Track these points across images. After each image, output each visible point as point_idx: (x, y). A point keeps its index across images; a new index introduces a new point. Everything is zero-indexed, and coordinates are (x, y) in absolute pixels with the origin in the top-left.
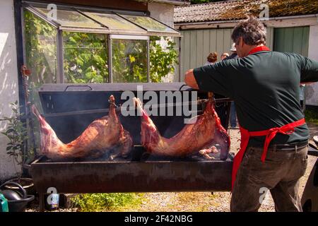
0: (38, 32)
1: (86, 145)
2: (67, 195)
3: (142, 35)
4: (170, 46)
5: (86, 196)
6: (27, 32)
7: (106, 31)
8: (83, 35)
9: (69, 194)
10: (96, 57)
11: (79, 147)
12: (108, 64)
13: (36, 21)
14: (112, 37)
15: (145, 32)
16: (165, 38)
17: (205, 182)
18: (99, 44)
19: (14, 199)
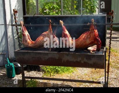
1: (38, 43)
2: (40, 66)
5: (47, 67)
9: (41, 66)
10: (55, 6)
11: (35, 44)
12: (61, 9)
17: (89, 64)
19: (18, 66)
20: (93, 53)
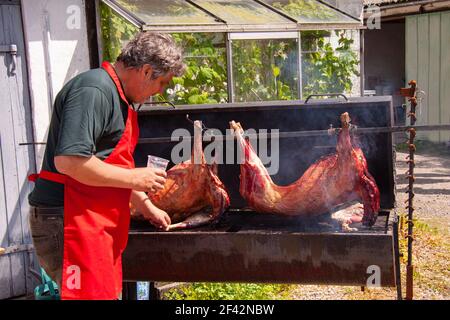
0: (118, 35)
3: (287, 30)
4: (342, 45)
6: (104, 37)
7: (222, 28)
8: (188, 37)
10: (207, 71)
12: (226, 81)
13: (114, 20)
14: (232, 37)
15: (292, 25)
16: (337, 31)
17: (339, 269)
18: (211, 50)
20: (353, 231)
